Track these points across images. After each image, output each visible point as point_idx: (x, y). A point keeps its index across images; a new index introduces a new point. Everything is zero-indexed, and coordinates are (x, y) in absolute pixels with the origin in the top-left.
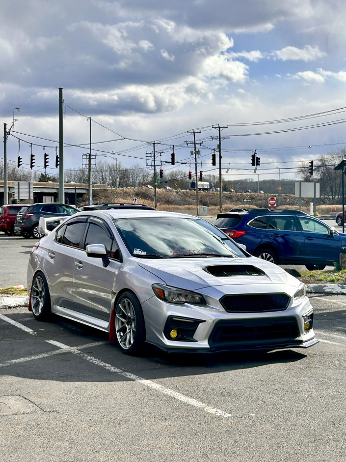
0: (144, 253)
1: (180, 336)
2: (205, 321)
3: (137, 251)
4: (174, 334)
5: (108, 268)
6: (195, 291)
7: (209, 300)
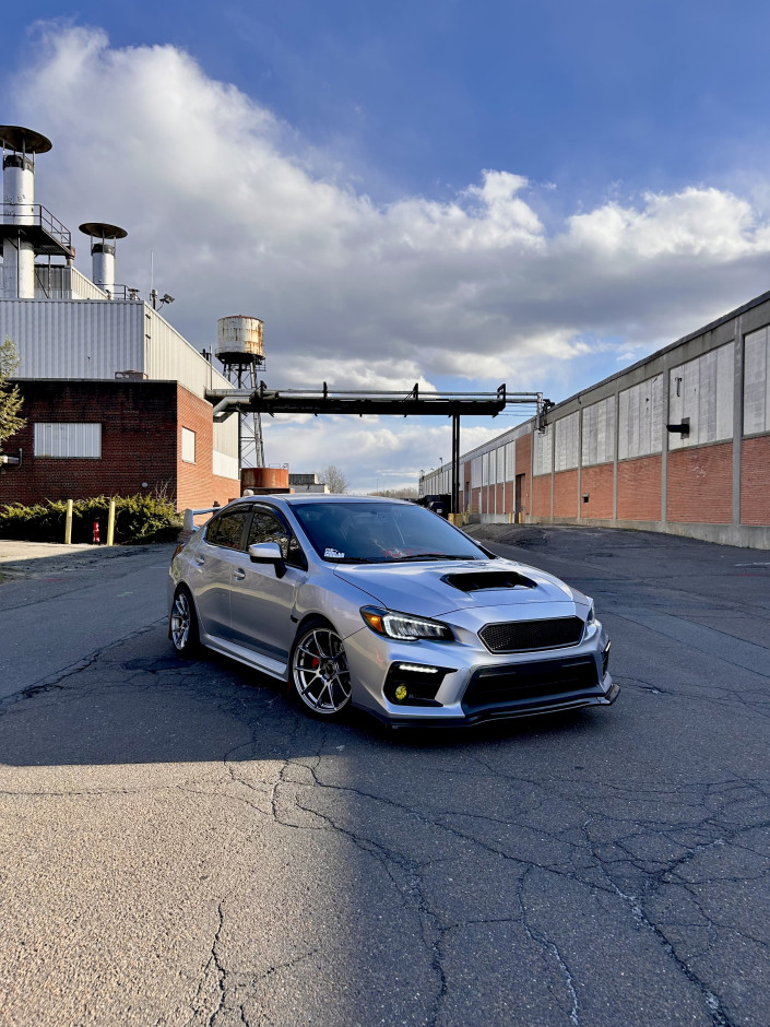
0: (342, 555)
1: (411, 696)
2: (455, 670)
3: (330, 553)
4: (401, 692)
5: (285, 579)
6: (437, 618)
7: (459, 634)
